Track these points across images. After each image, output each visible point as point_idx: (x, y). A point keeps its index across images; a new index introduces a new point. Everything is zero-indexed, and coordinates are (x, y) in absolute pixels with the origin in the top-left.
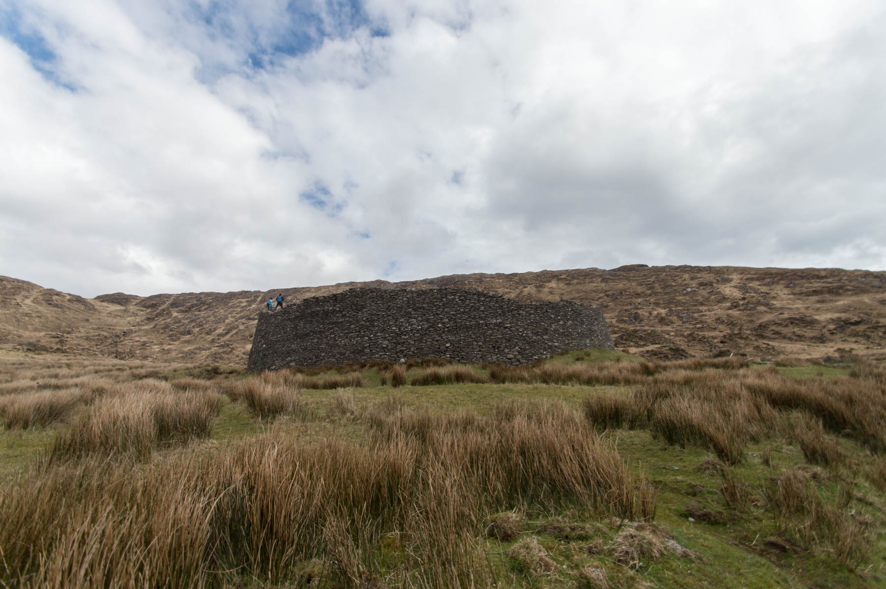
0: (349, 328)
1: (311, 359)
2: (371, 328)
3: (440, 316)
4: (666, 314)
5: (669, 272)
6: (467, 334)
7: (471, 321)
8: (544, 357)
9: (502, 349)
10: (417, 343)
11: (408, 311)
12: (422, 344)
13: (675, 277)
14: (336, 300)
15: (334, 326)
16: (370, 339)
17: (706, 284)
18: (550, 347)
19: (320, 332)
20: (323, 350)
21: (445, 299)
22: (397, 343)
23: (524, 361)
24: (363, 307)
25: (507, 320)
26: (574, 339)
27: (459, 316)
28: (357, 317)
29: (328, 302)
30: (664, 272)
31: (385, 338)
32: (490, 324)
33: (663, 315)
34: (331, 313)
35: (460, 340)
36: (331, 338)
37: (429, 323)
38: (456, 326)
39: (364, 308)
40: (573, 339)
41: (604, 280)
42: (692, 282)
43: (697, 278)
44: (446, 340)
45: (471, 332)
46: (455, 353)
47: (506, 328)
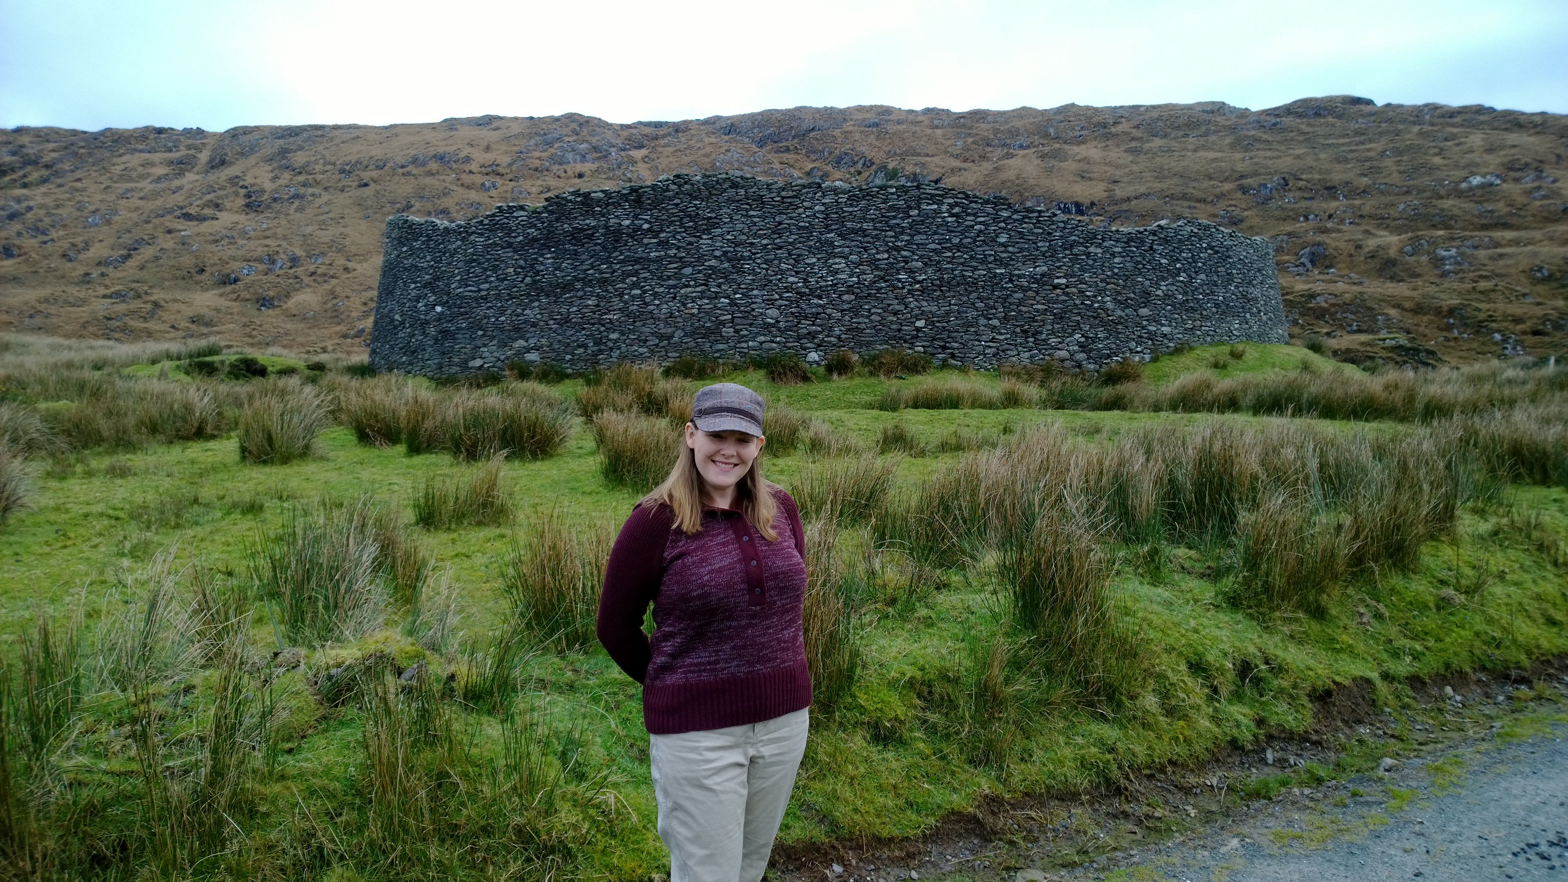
0: (678, 276)
1: (585, 346)
2: (735, 276)
3: (905, 253)
4: (1401, 251)
5: (1433, 125)
6: (965, 299)
7: (976, 268)
8: (1137, 359)
9: (1044, 336)
10: (847, 318)
11: (827, 240)
12: (861, 320)
13: (1446, 140)
14: (638, 202)
15: (637, 267)
16: (733, 303)
17: (1527, 165)
18: (1152, 336)
19: (603, 282)
20: (612, 326)
21: (914, 212)
22: (802, 316)
23: (1092, 366)
24: (712, 224)
25: (1059, 267)
26: (1208, 318)
27: (950, 254)
28: (698, 249)
29: (617, 205)
30: (1415, 123)
31: (771, 303)
32: (1019, 276)
33: (1393, 253)
34: (628, 235)
35: (947, 314)
36: (634, 297)
37: (877, 269)
38: (941, 279)
39: (716, 226)
40: (1204, 318)
41: (1243, 144)
42: (1488, 157)
43: (1503, 147)
44: (916, 312)
45: (974, 295)
46: (937, 343)
47: (1056, 287)
